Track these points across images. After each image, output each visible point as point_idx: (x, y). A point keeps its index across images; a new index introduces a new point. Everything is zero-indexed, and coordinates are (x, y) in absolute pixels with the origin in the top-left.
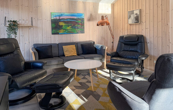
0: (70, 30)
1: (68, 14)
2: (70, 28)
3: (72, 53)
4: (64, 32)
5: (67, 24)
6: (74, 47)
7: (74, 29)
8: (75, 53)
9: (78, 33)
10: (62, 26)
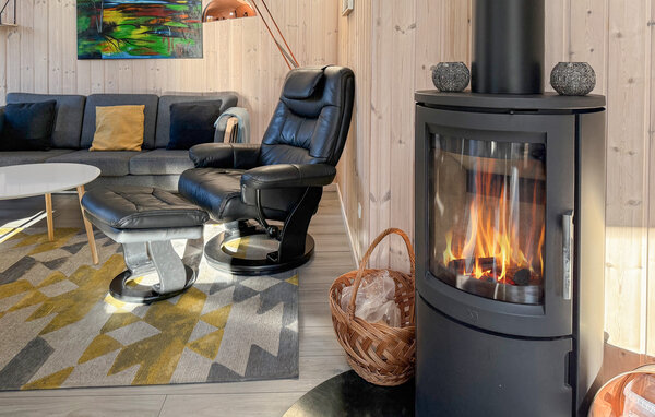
0: (146, 44)
2: (143, 36)
3: (121, 137)
4: (121, 49)
5: (132, 19)
6: (137, 113)
7: (161, 39)
8: (133, 140)
9: (173, 56)
10: (114, 25)
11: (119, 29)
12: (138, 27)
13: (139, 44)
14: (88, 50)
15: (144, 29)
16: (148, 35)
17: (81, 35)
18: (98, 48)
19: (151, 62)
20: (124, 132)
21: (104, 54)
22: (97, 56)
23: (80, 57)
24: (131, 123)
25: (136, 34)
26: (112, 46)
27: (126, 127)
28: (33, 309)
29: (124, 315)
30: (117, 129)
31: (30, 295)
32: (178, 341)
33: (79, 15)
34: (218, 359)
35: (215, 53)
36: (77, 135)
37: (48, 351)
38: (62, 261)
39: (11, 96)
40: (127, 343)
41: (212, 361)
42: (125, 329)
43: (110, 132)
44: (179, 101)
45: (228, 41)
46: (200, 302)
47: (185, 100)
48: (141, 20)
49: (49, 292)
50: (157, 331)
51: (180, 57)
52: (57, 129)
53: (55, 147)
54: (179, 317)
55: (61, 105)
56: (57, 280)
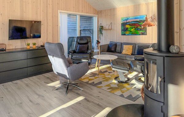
1: (132, 17)
3: (127, 52)
4: (129, 33)
5: (132, 27)
6: (131, 47)
7: (137, 31)
8: (130, 52)
9: (140, 35)
10: (128, 28)
11: (129, 29)
12: (133, 28)
13: (133, 32)
14: (123, 33)
15: (134, 29)
16: (135, 30)
17: (122, 30)
18: (125, 33)
19: (135, 36)
20: (128, 51)
21: (126, 34)
22: (125, 34)
23: (122, 35)
24: (129, 49)
25: (132, 30)
26: (128, 33)
27: (128, 50)
28: (103, 78)
29: (114, 83)
30: (127, 50)
31: (104, 76)
32: (119, 89)
33: (122, 26)
34: (123, 94)
35: (150, 34)
36: (120, 50)
37: (102, 83)
38: (111, 72)
39: (110, 42)
40: (112, 87)
41: (122, 94)
42: (113, 85)
43: (125, 51)
44: (140, 45)
45: (153, 31)
46: (128, 85)
47: (142, 45)
48: (133, 27)
49: (106, 76)
50: (117, 87)
51: (141, 35)
52: (117, 49)
53: (116, 52)
54: (122, 86)
55: (118, 44)
56: (109, 75)
